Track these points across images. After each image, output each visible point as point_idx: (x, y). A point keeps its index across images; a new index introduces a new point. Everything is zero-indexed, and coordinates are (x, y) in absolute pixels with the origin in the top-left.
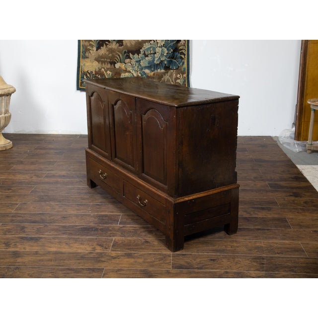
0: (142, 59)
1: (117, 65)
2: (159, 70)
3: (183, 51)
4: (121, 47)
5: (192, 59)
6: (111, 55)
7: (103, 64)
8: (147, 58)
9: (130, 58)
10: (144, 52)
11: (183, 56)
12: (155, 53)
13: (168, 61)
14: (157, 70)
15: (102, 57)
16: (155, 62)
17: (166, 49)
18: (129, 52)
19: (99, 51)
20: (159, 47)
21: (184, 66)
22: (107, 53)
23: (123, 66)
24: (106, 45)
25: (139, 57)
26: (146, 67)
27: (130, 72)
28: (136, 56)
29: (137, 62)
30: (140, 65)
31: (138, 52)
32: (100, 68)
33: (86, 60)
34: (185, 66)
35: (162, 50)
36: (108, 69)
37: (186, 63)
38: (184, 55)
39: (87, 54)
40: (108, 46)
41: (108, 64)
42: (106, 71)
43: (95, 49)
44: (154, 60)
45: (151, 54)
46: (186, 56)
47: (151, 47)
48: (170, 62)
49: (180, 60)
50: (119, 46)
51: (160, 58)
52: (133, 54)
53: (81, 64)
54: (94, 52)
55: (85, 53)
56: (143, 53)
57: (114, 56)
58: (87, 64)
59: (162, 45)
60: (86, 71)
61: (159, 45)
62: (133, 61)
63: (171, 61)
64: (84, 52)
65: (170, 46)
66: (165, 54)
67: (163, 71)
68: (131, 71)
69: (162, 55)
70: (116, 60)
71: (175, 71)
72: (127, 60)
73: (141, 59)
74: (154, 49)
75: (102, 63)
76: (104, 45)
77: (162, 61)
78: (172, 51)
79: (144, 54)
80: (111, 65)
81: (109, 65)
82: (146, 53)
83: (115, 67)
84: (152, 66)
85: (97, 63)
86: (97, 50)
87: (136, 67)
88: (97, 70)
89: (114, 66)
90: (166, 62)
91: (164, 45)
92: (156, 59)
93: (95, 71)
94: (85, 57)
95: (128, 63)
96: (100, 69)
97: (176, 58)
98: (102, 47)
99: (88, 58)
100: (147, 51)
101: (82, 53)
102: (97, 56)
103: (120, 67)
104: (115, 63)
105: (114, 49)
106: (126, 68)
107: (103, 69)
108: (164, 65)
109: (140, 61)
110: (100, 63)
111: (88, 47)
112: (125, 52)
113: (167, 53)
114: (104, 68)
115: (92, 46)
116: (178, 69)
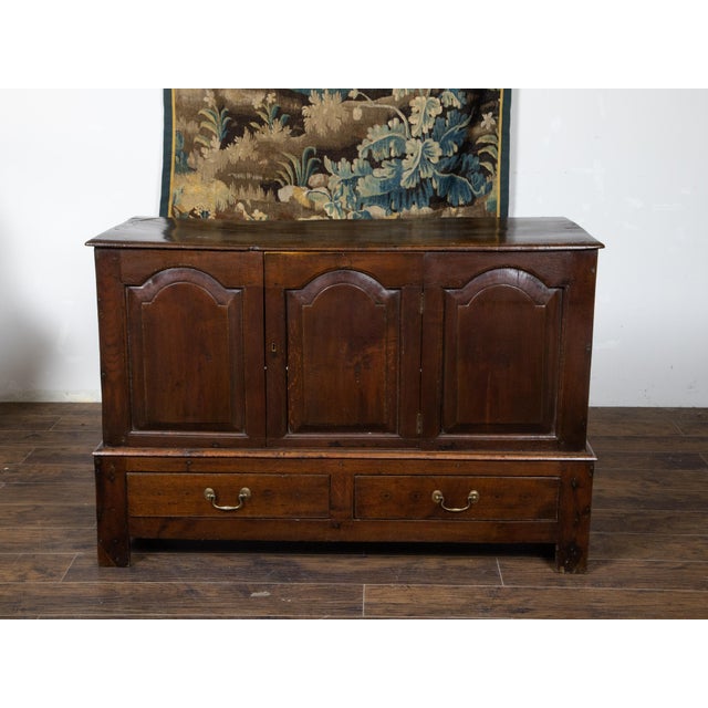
0: (363, 174)
1: (285, 194)
2: (414, 209)
3: (489, 150)
4: (297, 140)
5: (515, 173)
6: (266, 162)
7: (242, 190)
8: (377, 172)
9: (323, 171)
10: (370, 153)
11: (488, 166)
12: (403, 156)
13: (441, 180)
14: (408, 208)
15: (238, 167)
16: (402, 183)
17: (436, 145)
18: (322, 152)
19: (230, 148)
20: (417, 138)
21: (492, 195)
22: (254, 156)
23: (302, 196)
24: (253, 130)
25: (354, 167)
26: (374, 200)
27: (323, 213)
28: (343, 164)
29: (346, 182)
30: (357, 194)
31: (350, 153)
32: (232, 201)
33: (190, 176)
34: (496, 194)
35: (426, 146)
36: (255, 205)
37: (497, 187)
38: (494, 162)
39: (191, 160)
40: (257, 134)
41: (255, 188)
42: (250, 212)
43: (216, 143)
44: (399, 177)
45: (390, 159)
46: (498, 166)
47: (390, 138)
48: (449, 184)
49: (479, 177)
50: (293, 134)
51: (417, 172)
52: (336, 159)
53: (173, 190)
54: (213, 154)
55: (186, 155)
56: (366, 155)
57: (274, 166)
58: (191, 190)
59: (426, 131)
60: (188, 209)
61: (414, 133)
62: (335, 182)
63: (452, 180)
64: (184, 154)
65: (451, 136)
66: (435, 160)
67: (426, 210)
68: (327, 210)
69: (425, 161)
70: (281, 177)
71: (461, 210)
72: (317, 179)
73: (357, 174)
74: (400, 144)
75: (238, 188)
76: (246, 132)
77: (423, 181)
78: (456, 149)
79: (370, 158)
80: (266, 191)
81: (260, 192)
82: (376, 156)
83: (277, 199)
84: (392, 195)
85: (223, 186)
86: (223, 147)
87: (343, 199)
88: (223, 207)
89: (276, 194)
90: (435, 185)
91: (430, 131)
92: (406, 175)
93: (217, 211)
94: (185, 169)
95: (319, 185)
96: (233, 206)
97: (467, 171)
98: (237, 139)
99: (195, 170)
100: (379, 151)
101: (178, 155)
102: (222, 166)
103: (292, 198)
104: (277, 187)
105: (278, 144)
106: (312, 203)
107: (240, 206)
108: (430, 193)
109: (355, 179)
110: (232, 186)
111: (197, 139)
112: (310, 154)
113: (440, 158)
114: (243, 202)
115: (208, 135)
116: (471, 204)
